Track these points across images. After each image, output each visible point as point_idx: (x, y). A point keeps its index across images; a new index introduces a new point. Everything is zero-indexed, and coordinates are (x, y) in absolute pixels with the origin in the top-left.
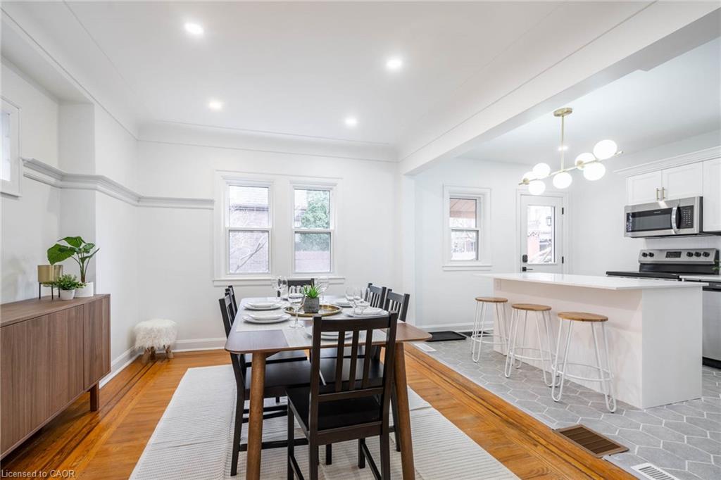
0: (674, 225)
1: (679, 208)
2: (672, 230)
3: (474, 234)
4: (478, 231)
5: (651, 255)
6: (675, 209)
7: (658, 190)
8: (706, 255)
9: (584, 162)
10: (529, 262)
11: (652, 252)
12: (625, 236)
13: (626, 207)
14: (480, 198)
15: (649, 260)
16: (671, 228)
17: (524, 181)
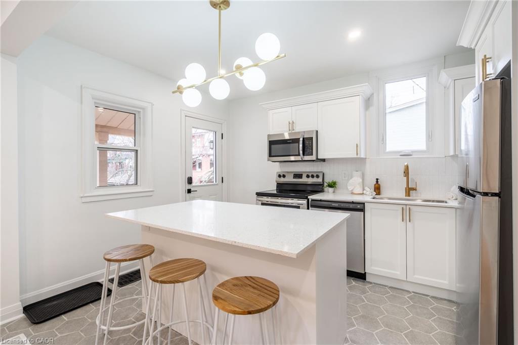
0: (301, 152)
1: (303, 138)
2: (300, 157)
3: (133, 154)
4: (137, 150)
5: (284, 176)
6: (301, 139)
7: (289, 123)
8: (318, 176)
9: (244, 66)
10: (193, 184)
11: (284, 174)
12: (268, 160)
13: (269, 136)
14: (139, 112)
15: (282, 180)
16: (299, 155)
17: (178, 88)
